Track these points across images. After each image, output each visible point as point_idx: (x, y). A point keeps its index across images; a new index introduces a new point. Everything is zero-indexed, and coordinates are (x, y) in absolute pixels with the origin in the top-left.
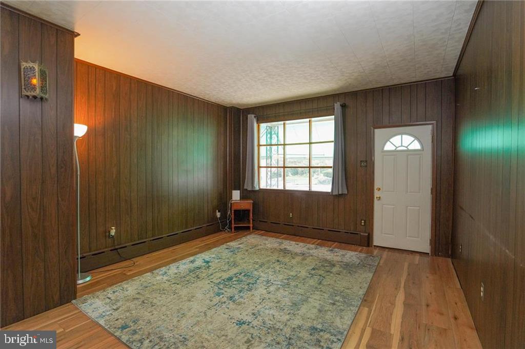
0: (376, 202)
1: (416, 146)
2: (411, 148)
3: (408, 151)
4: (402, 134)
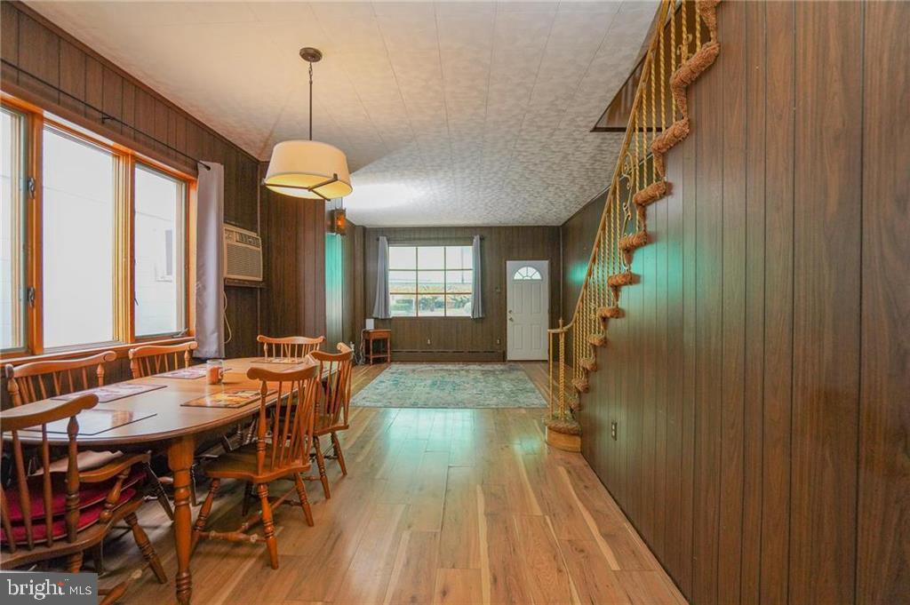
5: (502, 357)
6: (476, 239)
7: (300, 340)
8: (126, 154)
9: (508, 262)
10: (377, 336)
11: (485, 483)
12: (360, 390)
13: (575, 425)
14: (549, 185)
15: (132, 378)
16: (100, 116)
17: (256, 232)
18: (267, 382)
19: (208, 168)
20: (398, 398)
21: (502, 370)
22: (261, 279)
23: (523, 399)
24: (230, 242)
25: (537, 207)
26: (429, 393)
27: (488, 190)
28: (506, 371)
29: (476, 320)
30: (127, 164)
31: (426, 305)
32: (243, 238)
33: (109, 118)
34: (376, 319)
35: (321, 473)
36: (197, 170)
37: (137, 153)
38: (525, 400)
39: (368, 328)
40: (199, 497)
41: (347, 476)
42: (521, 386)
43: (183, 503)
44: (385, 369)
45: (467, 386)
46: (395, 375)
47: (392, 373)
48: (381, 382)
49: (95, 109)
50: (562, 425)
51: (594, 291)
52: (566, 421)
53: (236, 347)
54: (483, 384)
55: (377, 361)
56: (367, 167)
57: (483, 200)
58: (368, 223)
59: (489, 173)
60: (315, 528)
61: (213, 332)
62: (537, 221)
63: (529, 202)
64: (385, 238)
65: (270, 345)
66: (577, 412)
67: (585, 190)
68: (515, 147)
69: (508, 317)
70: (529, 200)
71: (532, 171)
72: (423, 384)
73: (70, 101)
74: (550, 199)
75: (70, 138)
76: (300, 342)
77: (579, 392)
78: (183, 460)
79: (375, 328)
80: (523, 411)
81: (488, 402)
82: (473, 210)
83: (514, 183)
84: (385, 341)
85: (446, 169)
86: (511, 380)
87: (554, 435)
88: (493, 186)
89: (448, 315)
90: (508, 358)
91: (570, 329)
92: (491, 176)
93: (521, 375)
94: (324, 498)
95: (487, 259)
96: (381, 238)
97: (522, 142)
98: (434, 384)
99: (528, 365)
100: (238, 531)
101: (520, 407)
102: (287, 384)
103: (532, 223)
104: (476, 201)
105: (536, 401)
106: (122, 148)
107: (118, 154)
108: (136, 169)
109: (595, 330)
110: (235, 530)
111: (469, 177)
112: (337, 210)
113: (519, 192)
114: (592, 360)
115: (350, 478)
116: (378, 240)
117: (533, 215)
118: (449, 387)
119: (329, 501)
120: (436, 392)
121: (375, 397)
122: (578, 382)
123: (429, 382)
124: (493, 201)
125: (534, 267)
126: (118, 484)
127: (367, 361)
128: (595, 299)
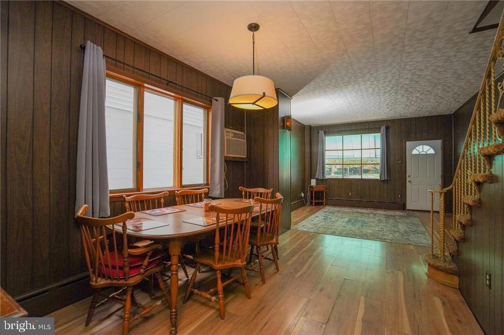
0: (408, 183)
1: (432, 151)
2: (428, 153)
3: (427, 154)
4: (423, 145)
5: (403, 207)
6: (383, 128)
7: (261, 190)
8: (179, 98)
9: (407, 142)
10: (317, 189)
11: (368, 296)
12: (303, 220)
13: (453, 266)
14: (436, 84)
15: (177, 205)
16: (166, 82)
17: (244, 132)
18: (220, 214)
19: (217, 100)
20: (324, 227)
21: (401, 216)
22: (245, 157)
23: (413, 238)
24: (228, 137)
25: (429, 102)
26: (344, 227)
27: (387, 94)
28: (404, 216)
29: (383, 181)
30: (179, 103)
31: (355, 172)
32: (235, 135)
33: (170, 82)
34: (317, 179)
35: (261, 269)
36: (212, 103)
37: (184, 98)
38: (415, 239)
39: (312, 185)
40: (203, 268)
41: (279, 272)
42: (414, 228)
43: (174, 273)
44: (321, 209)
45: (373, 224)
46: (326, 213)
47: (325, 212)
48: (317, 217)
49: (164, 79)
50: (441, 264)
51: (471, 161)
52: (445, 261)
53: (231, 192)
54: (385, 224)
55: (317, 204)
56: (303, 89)
57: (385, 102)
58: (313, 123)
59: (385, 82)
60: (251, 300)
61: (218, 185)
62: (430, 113)
63: (422, 99)
64: (323, 132)
65: (246, 192)
66: (456, 256)
67: (472, 84)
68: (401, 60)
69: (408, 180)
70: (421, 97)
71: (419, 76)
72: (342, 220)
73: (154, 77)
74: (440, 95)
75: (156, 94)
76: (261, 191)
77: (457, 242)
78: (175, 251)
79: (316, 184)
80: (412, 247)
81: (384, 237)
82: (379, 109)
83: (405, 86)
84: (322, 192)
85: (353, 84)
86: (407, 223)
87: (432, 270)
88: (390, 91)
89: (363, 178)
90: (407, 208)
91: (450, 191)
92: (387, 84)
93: (416, 220)
94: (262, 283)
95: (391, 141)
96: (320, 131)
97: (407, 55)
98: (349, 221)
99: (422, 213)
100: (208, 293)
101: (410, 244)
102: (231, 216)
103: (427, 114)
104: (380, 103)
105: (424, 241)
106: (178, 96)
107: (176, 99)
108: (184, 105)
109: (471, 192)
110: (206, 292)
111: (370, 87)
112: (286, 116)
113: (411, 92)
114: (468, 217)
115: (280, 274)
116: (318, 133)
117: (426, 108)
118: (358, 225)
119: (264, 285)
120: (349, 226)
121: (310, 225)
122: (456, 233)
123: (346, 219)
124: (393, 101)
125: (428, 145)
126: (147, 258)
127: (311, 204)
128: (471, 168)
